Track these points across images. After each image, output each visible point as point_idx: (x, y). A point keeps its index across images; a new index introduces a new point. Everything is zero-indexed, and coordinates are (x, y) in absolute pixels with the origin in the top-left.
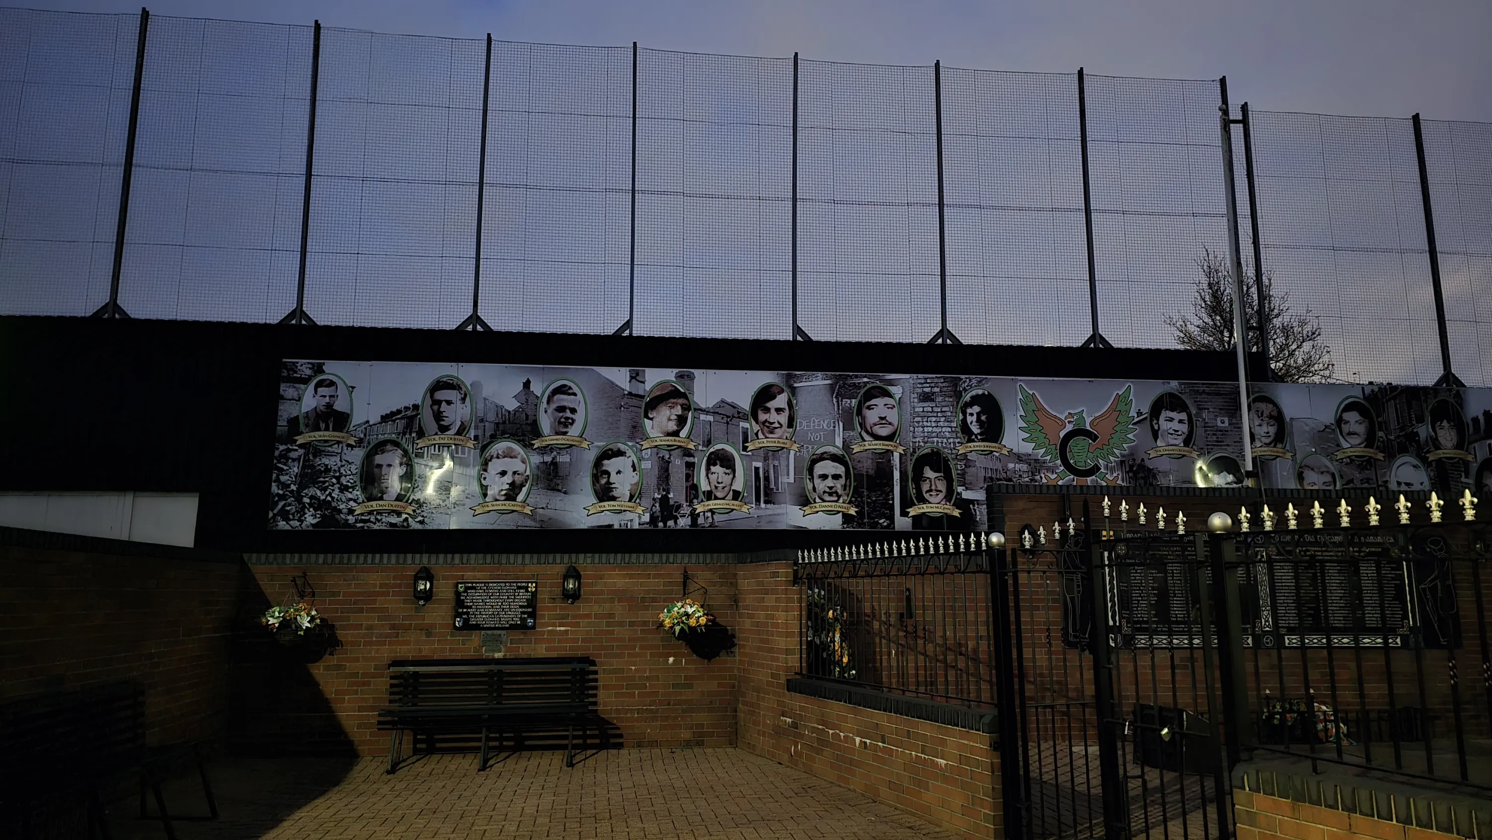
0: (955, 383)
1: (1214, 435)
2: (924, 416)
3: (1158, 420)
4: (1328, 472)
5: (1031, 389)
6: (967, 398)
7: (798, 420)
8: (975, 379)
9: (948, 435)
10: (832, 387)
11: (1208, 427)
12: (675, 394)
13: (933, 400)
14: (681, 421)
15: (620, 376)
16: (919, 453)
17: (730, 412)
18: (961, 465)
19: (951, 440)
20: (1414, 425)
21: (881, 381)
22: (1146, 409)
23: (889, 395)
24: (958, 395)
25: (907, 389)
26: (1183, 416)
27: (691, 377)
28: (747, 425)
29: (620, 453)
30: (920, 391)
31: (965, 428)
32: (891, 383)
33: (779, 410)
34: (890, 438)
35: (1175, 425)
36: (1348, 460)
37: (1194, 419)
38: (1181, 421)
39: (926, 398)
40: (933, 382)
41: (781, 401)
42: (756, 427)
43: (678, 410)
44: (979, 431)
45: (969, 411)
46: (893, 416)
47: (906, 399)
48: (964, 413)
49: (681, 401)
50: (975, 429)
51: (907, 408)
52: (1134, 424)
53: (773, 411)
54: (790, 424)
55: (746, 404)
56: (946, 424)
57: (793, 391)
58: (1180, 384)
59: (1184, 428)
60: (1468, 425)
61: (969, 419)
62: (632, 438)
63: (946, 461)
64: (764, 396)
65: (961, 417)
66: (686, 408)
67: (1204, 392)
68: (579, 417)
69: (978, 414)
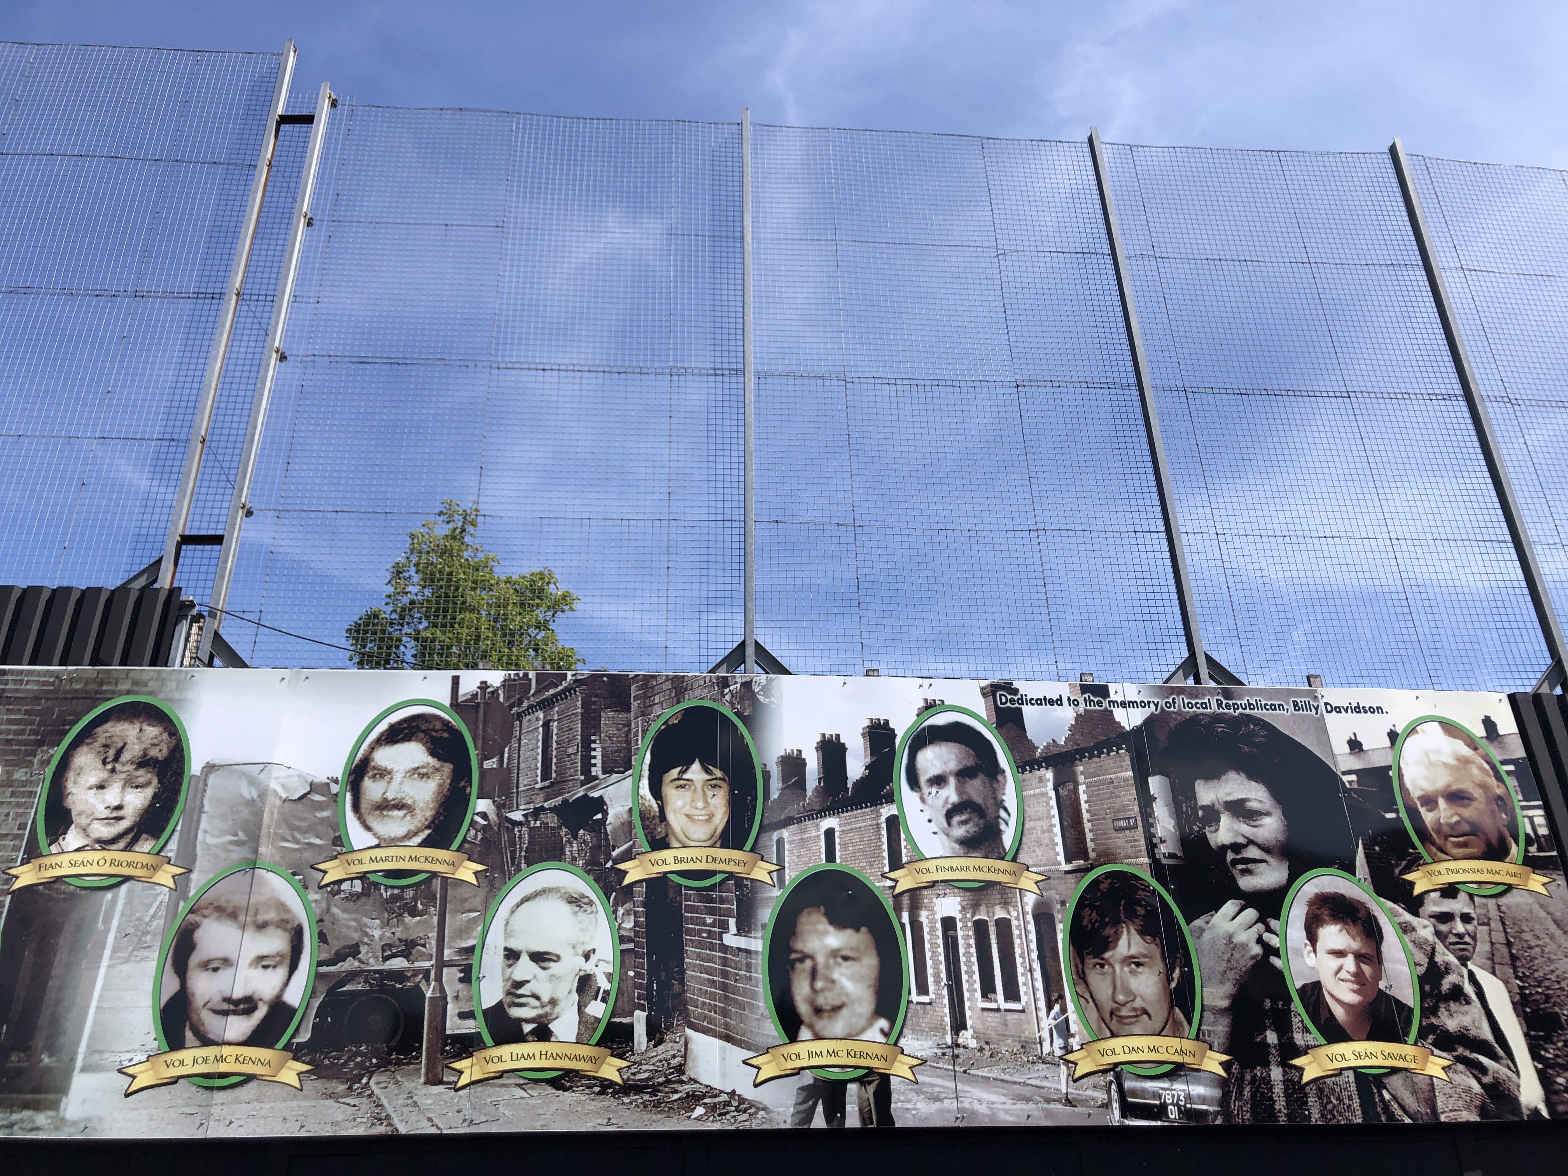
4: (282, 924)
20: (596, 778)
36: (358, 886)
60: (767, 775)
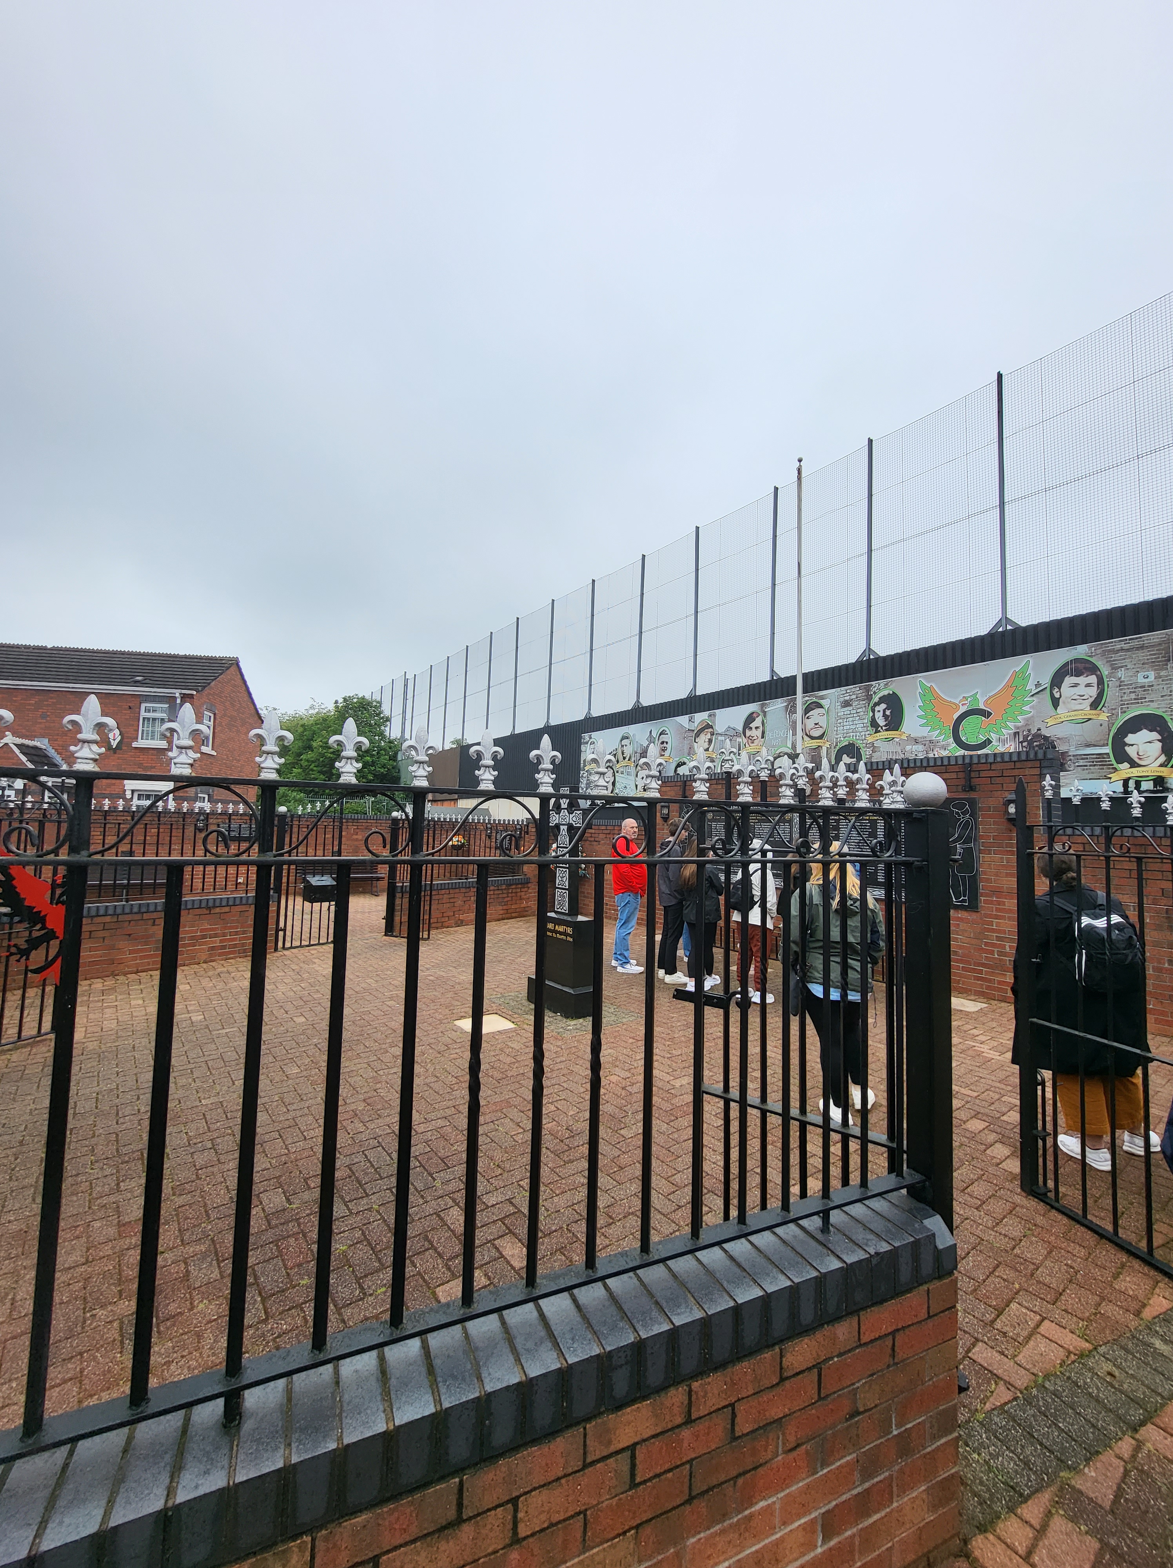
0: (868, 689)
1: (1134, 692)
2: (845, 718)
3: (1060, 689)
5: (929, 682)
6: (876, 699)
7: (766, 735)
8: (882, 682)
9: (860, 729)
10: (787, 707)
11: (1125, 685)
12: (709, 726)
13: (851, 705)
14: (710, 741)
15: (683, 720)
16: (840, 745)
17: (732, 733)
18: (869, 751)
19: (863, 733)
21: (816, 697)
22: (1046, 681)
23: (820, 706)
24: (869, 698)
25: (833, 701)
26: (1093, 679)
27: (714, 715)
28: (740, 740)
29: (684, 763)
30: (842, 700)
31: (874, 723)
32: (822, 698)
33: (757, 728)
34: (821, 737)
35: (1081, 690)
37: (1105, 680)
38: (1088, 685)
39: (847, 704)
40: (852, 691)
41: (758, 722)
42: (745, 740)
43: (709, 736)
44: (884, 723)
45: (877, 708)
46: (823, 722)
47: (832, 708)
48: (873, 711)
49: (710, 730)
50: (881, 722)
51: (833, 714)
52: (1032, 696)
53: (754, 729)
54: (763, 737)
55: (740, 728)
56: (860, 722)
57: (765, 713)
58: (1090, 648)
59: (1093, 692)
61: (877, 715)
62: (689, 754)
63: (858, 749)
64: (750, 719)
65: (871, 714)
66: (712, 734)
67: (1122, 650)
68: (669, 746)
69: (884, 711)
